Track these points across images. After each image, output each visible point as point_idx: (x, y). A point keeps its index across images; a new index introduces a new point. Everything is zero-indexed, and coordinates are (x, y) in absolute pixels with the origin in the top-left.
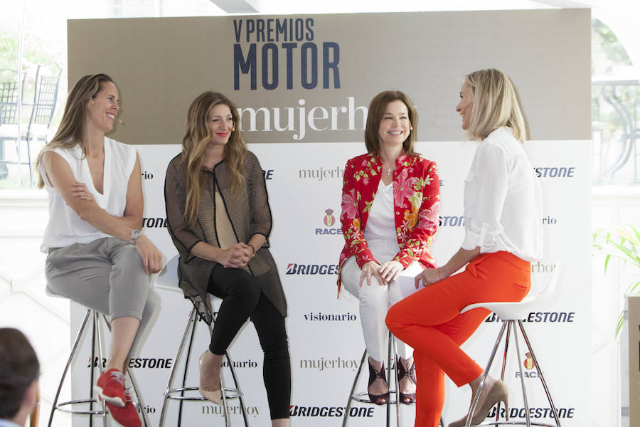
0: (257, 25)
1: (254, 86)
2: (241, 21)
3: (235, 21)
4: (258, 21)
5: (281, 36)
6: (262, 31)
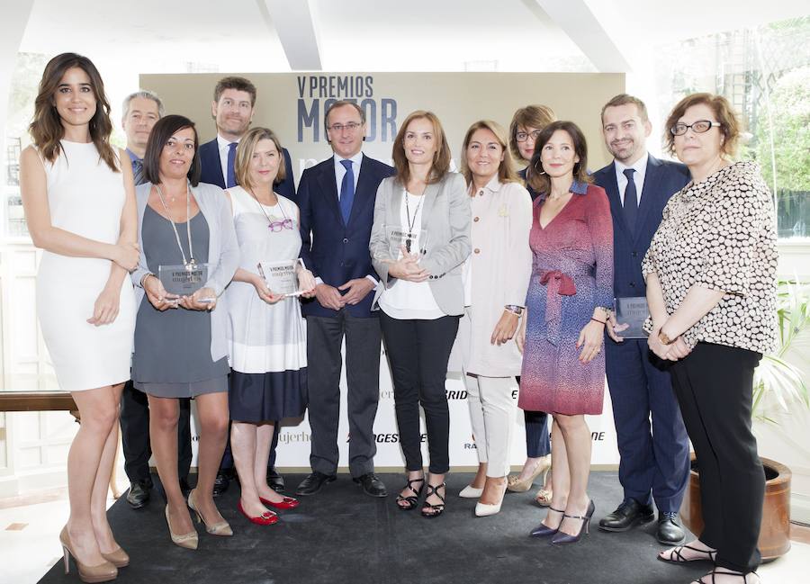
0: (319, 82)
2: (304, 78)
3: (299, 78)
4: (321, 78)
5: (343, 92)
6: (324, 87)
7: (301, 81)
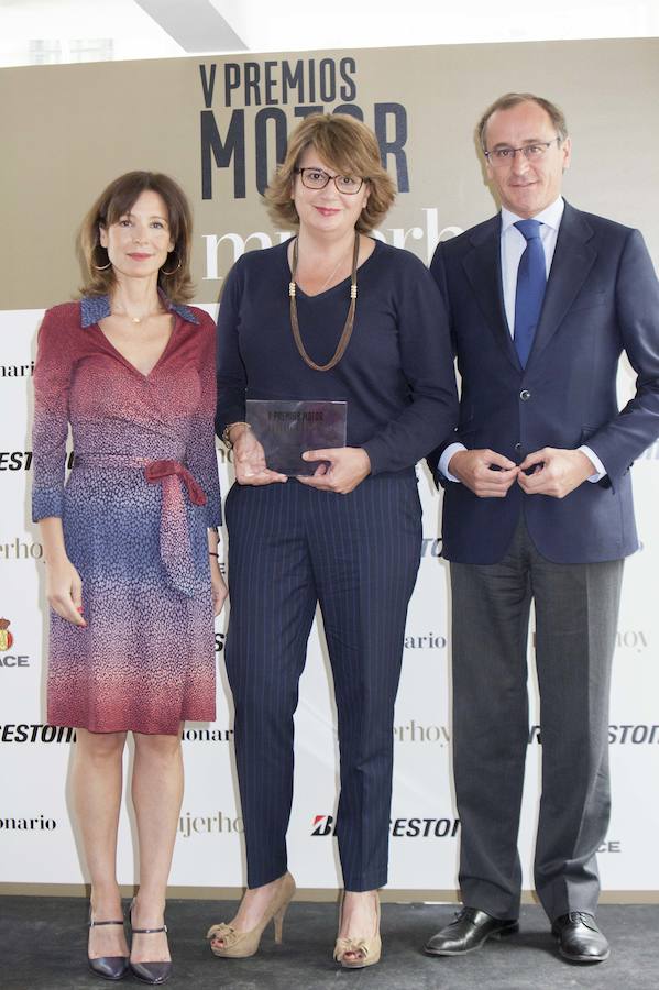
0: (244, 73)
1: (240, 192)
2: (213, 67)
3: (202, 68)
4: (248, 66)
6: (255, 84)
7: (206, 73)
